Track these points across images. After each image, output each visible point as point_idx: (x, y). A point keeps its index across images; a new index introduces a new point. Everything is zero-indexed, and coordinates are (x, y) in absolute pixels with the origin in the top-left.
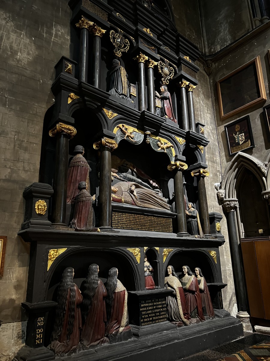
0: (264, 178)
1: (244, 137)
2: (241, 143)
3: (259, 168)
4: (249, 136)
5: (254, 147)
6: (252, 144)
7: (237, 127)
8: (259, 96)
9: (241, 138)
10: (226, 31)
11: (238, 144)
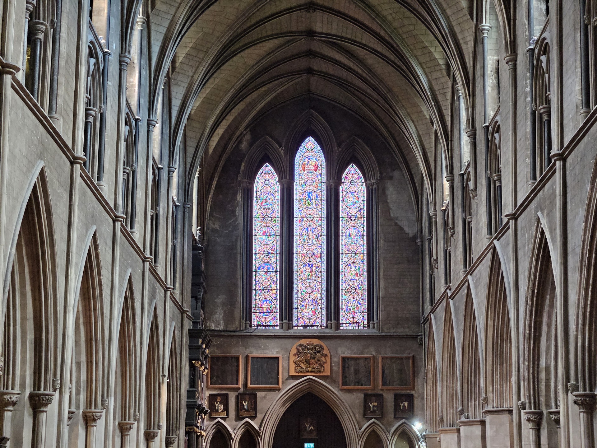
0: (231, 441)
1: (222, 408)
2: (219, 411)
3: (230, 434)
4: (226, 408)
5: (228, 417)
6: (227, 415)
7: (219, 399)
8: (237, 384)
9: (220, 407)
10: (221, 316)
11: (217, 411)
